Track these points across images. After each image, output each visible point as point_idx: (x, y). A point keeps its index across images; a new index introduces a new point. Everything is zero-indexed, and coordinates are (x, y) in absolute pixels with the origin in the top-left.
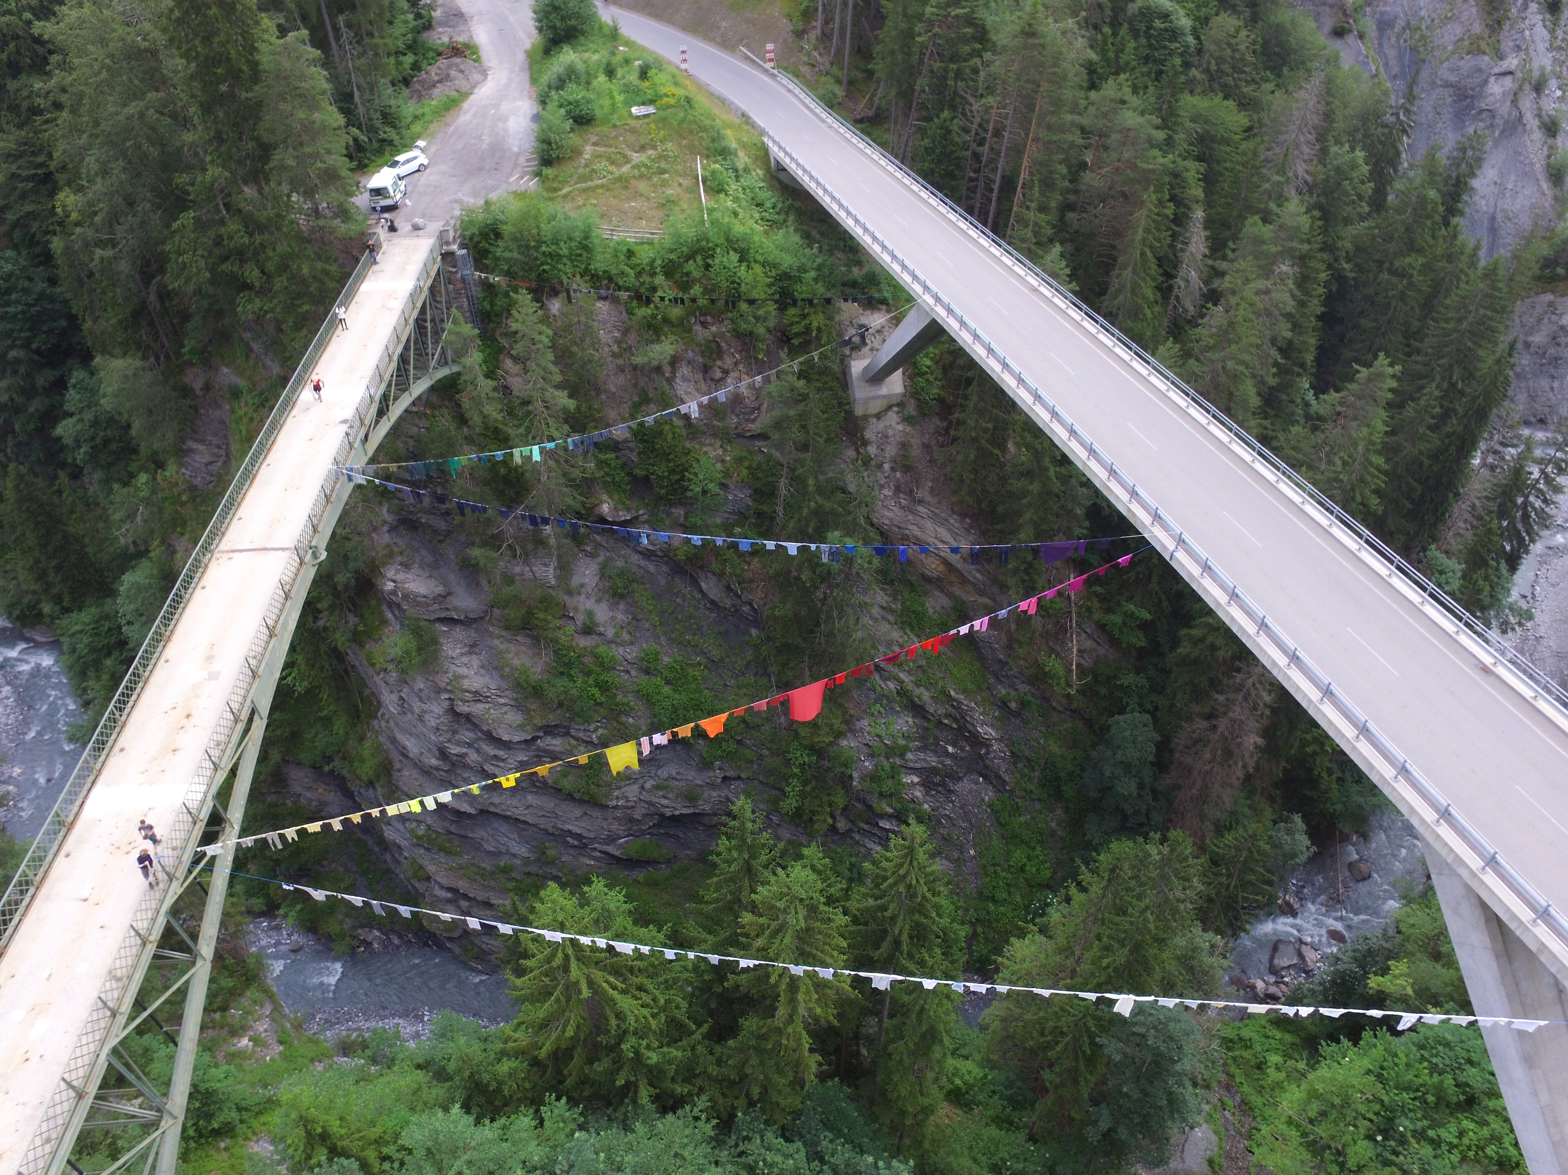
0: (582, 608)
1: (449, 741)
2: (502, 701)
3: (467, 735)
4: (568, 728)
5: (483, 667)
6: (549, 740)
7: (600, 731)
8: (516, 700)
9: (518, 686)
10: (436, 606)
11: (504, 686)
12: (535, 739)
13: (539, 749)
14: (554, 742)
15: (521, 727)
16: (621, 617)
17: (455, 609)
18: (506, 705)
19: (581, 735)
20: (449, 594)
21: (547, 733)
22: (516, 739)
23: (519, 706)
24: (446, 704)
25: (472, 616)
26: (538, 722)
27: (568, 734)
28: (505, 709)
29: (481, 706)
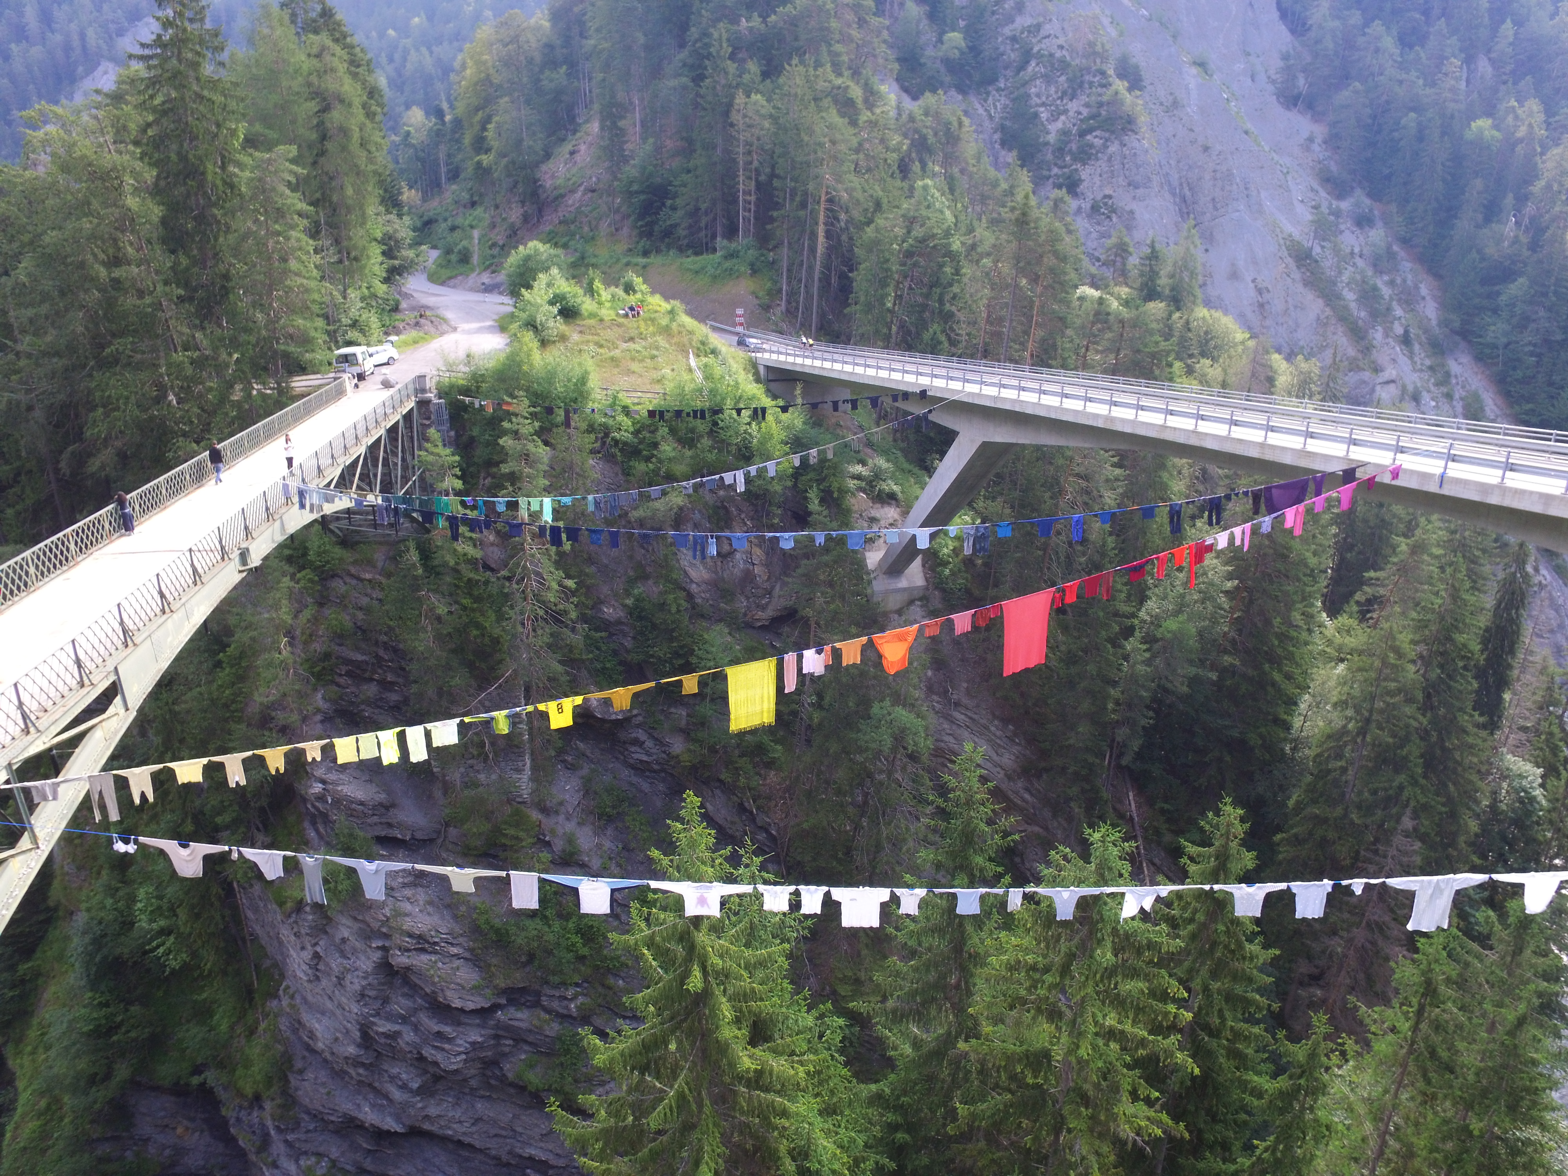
0: (560, 831)
1: (377, 1014)
2: (454, 950)
3: (400, 1004)
4: (538, 994)
5: (430, 903)
6: (512, 1012)
7: (581, 1000)
8: (471, 950)
9: (476, 930)
10: (375, 819)
11: (458, 930)
12: (495, 1007)
13: (499, 1026)
14: (519, 1015)
15: (476, 989)
16: (607, 844)
17: (400, 825)
18: (457, 956)
19: (556, 1005)
20: (393, 805)
21: (512, 1002)
22: (470, 1006)
23: (475, 960)
24: (377, 956)
25: (419, 835)
26: (501, 982)
27: (537, 1004)
28: (457, 963)
29: (425, 957)
